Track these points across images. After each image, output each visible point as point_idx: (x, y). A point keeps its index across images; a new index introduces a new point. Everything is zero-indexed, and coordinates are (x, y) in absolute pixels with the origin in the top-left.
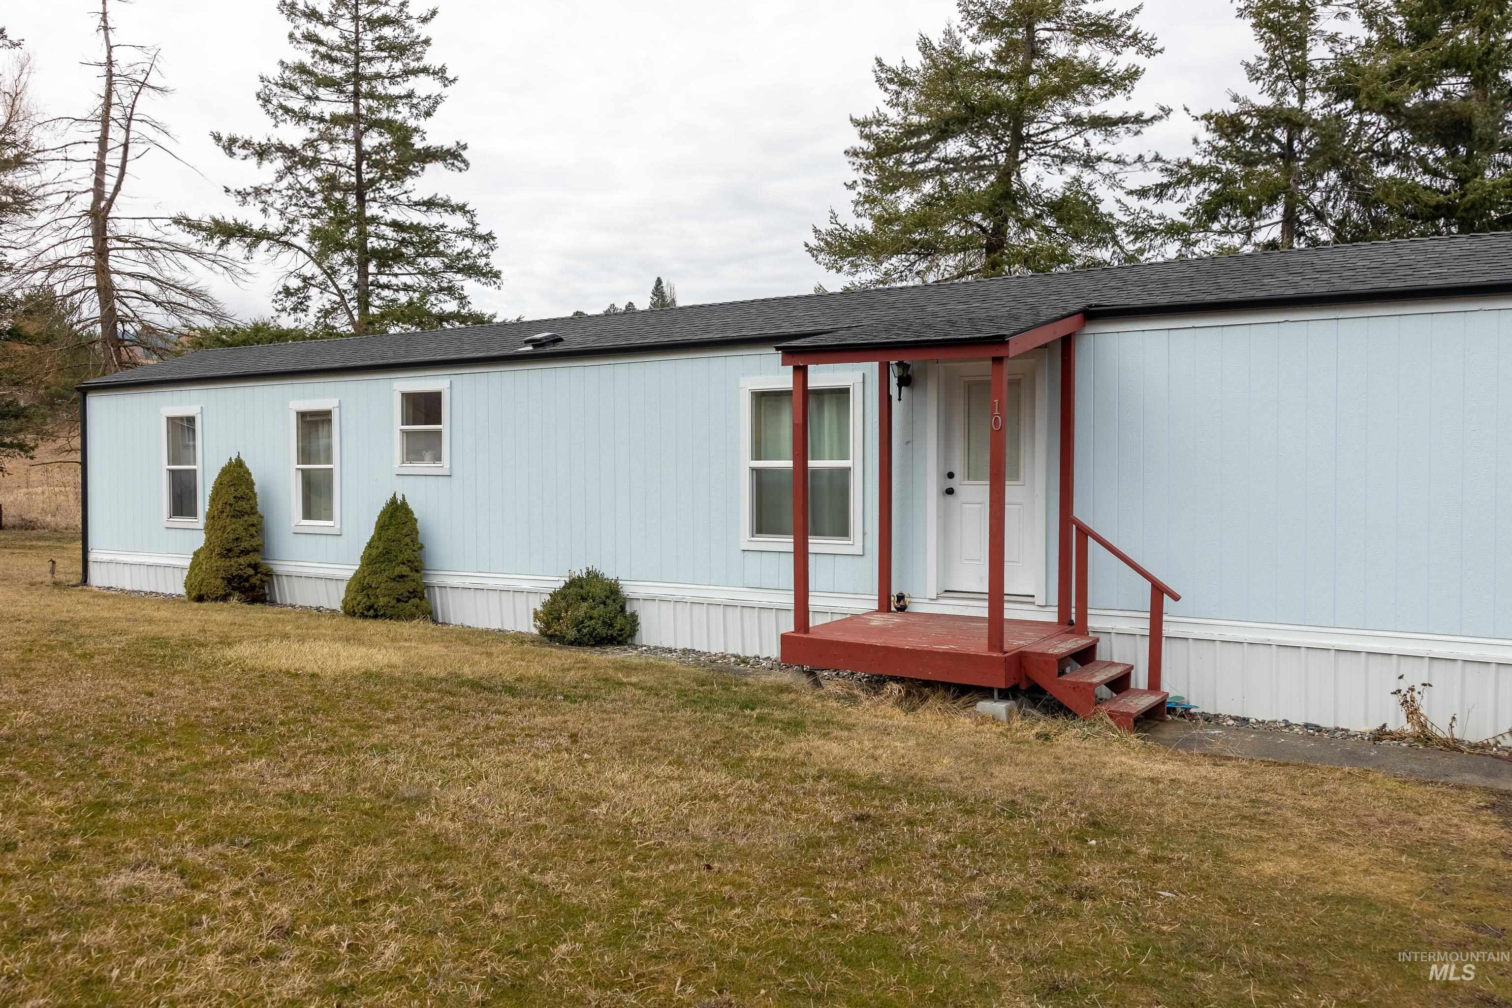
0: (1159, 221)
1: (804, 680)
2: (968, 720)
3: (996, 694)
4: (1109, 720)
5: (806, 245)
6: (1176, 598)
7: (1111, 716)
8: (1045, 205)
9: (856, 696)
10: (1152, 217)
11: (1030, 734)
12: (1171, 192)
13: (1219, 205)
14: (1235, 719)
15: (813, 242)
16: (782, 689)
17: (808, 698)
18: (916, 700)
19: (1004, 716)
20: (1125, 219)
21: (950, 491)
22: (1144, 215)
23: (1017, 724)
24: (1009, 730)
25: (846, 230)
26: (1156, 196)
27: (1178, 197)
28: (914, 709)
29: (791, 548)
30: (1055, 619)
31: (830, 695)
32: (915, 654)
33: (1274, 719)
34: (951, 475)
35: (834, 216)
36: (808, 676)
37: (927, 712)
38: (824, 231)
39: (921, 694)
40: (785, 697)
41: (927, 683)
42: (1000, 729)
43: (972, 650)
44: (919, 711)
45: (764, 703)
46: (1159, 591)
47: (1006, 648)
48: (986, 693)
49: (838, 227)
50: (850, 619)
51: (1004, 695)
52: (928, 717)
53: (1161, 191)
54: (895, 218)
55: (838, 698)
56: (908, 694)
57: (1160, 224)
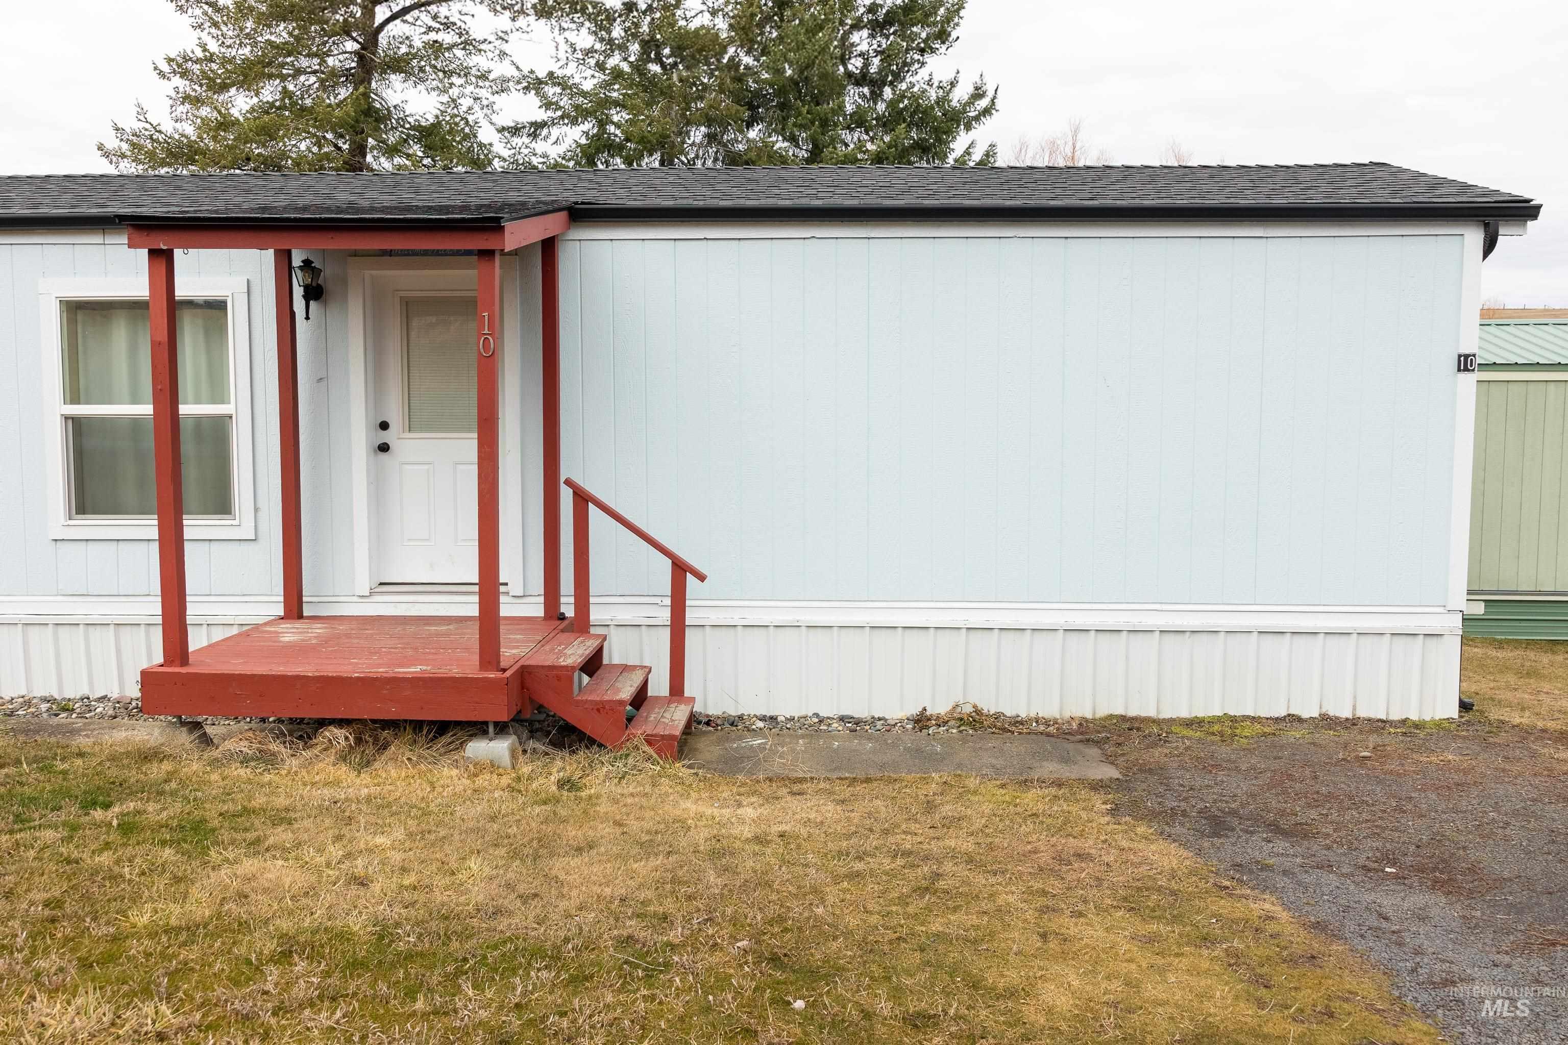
0: (542, 160)
1: (184, 738)
2: (455, 772)
3: (491, 729)
4: (647, 748)
5: (100, 147)
6: (702, 578)
7: (649, 743)
8: (413, 128)
9: (274, 754)
10: (535, 155)
11: (549, 783)
12: (545, 132)
13: (598, 151)
14: (763, 719)
15: (112, 143)
16: (148, 756)
17: (195, 767)
18: (370, 750)
19: (506, 760)
20: (506, 153)
21: (384, 448)
22: (526, 151)
23: (526, 770)
24: (519, 779)
25: (160, 132)
26: (529, 135)
27: (553, 138)
28: (368, 764)
29: (154, 533)
30: (541, 613)
31: (230, 756)
32: (368, 684)
33: (803, 713)
34: (384, 426)
35: (142, 113)
36: (191, 731)
37: (390, 766)
38: (128, 130)
39: (376, 740)
40: (157, 771)
41: (387, 724)
42: (505, 781)
43: (455, 671)
44: (377, 765)
45: (123, 789)
46: (680, 569)
47: (503, 664)
48: (478, 729)
49: (148, 126)
50: (246, 634)
51: (502, 729)
52: (393, 773)
53: (536, 130)
54: (226, 124)
55: (245, 761)
56: (359, 741)
57: (544, 163)
